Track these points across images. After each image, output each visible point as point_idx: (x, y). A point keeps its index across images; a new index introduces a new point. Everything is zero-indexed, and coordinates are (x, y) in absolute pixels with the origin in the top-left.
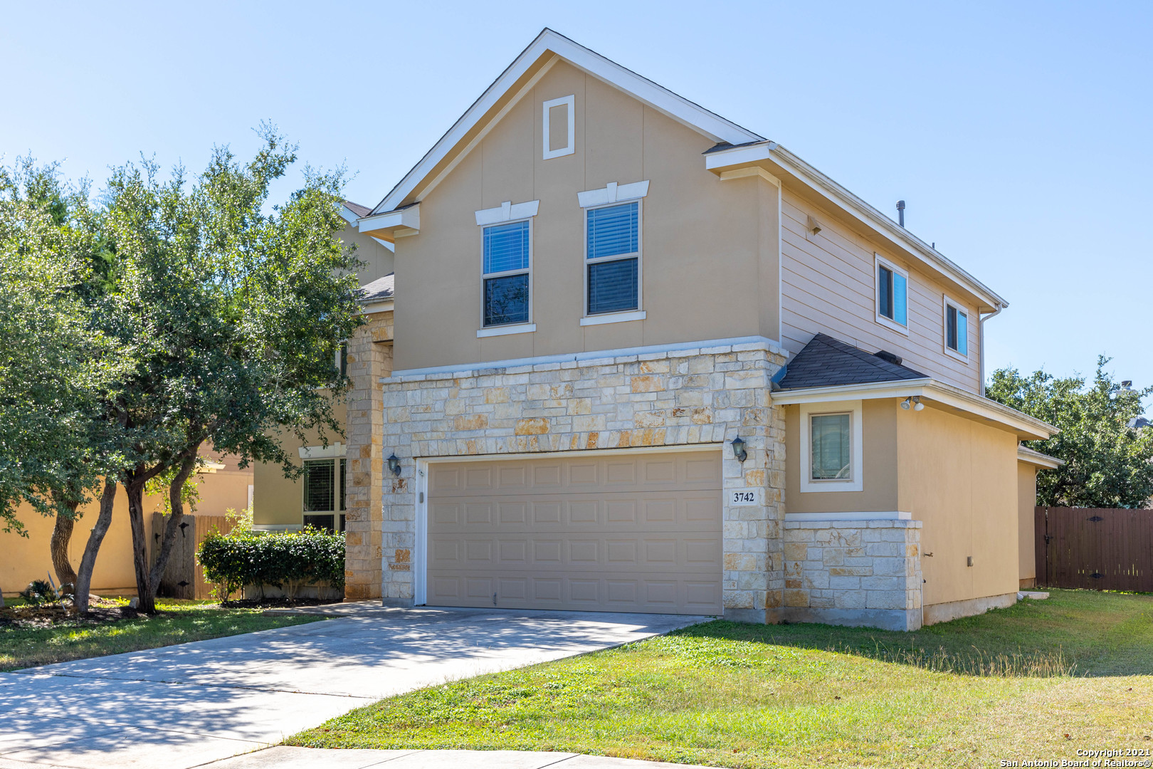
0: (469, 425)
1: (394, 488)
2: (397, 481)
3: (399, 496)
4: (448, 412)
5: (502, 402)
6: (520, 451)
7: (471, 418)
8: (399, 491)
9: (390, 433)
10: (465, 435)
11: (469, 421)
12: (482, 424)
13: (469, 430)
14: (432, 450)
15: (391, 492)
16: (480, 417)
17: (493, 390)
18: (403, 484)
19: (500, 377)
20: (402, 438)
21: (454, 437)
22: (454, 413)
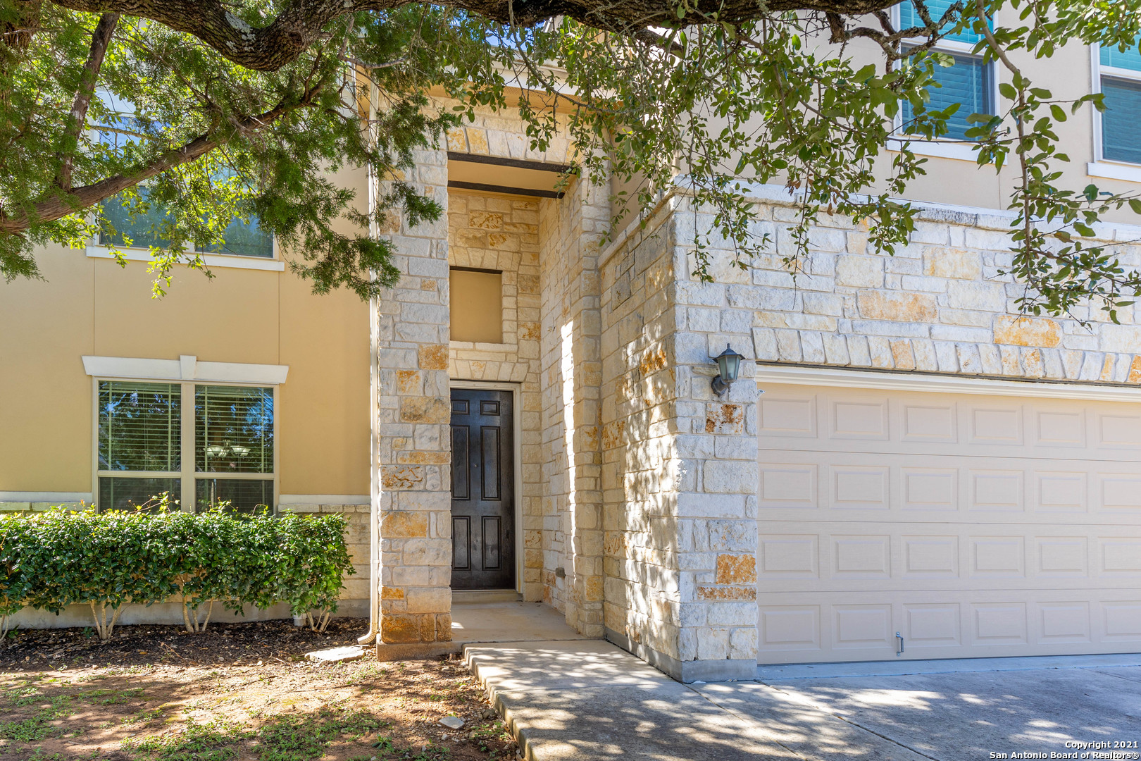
0: (893, 313)
1: (710, 423)
2: (717, 408)
3: (724, 440)
4: (844, 277)
5: (966, 278)
6: (1006, 373)
7: (898, 297)
8: (726, 427)
9: (698, 301)
10: (886, 329)
11: (894, 303)
12: (922, 313)
13: (894, 320)
14: (811, 351)
15: (703, 431)
16: (916, 299)
17: (947, 250)
18: (736, 414)
19: (960, 229)
20: (728, 316)
21: (863, 331)
22: (859, 283)
